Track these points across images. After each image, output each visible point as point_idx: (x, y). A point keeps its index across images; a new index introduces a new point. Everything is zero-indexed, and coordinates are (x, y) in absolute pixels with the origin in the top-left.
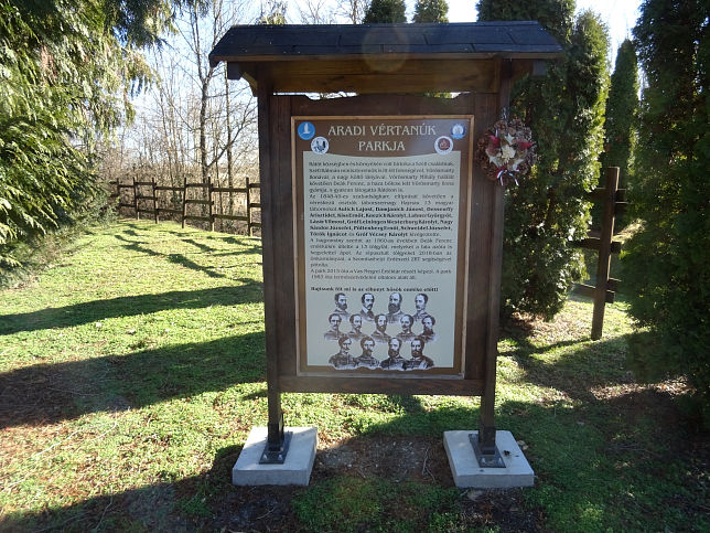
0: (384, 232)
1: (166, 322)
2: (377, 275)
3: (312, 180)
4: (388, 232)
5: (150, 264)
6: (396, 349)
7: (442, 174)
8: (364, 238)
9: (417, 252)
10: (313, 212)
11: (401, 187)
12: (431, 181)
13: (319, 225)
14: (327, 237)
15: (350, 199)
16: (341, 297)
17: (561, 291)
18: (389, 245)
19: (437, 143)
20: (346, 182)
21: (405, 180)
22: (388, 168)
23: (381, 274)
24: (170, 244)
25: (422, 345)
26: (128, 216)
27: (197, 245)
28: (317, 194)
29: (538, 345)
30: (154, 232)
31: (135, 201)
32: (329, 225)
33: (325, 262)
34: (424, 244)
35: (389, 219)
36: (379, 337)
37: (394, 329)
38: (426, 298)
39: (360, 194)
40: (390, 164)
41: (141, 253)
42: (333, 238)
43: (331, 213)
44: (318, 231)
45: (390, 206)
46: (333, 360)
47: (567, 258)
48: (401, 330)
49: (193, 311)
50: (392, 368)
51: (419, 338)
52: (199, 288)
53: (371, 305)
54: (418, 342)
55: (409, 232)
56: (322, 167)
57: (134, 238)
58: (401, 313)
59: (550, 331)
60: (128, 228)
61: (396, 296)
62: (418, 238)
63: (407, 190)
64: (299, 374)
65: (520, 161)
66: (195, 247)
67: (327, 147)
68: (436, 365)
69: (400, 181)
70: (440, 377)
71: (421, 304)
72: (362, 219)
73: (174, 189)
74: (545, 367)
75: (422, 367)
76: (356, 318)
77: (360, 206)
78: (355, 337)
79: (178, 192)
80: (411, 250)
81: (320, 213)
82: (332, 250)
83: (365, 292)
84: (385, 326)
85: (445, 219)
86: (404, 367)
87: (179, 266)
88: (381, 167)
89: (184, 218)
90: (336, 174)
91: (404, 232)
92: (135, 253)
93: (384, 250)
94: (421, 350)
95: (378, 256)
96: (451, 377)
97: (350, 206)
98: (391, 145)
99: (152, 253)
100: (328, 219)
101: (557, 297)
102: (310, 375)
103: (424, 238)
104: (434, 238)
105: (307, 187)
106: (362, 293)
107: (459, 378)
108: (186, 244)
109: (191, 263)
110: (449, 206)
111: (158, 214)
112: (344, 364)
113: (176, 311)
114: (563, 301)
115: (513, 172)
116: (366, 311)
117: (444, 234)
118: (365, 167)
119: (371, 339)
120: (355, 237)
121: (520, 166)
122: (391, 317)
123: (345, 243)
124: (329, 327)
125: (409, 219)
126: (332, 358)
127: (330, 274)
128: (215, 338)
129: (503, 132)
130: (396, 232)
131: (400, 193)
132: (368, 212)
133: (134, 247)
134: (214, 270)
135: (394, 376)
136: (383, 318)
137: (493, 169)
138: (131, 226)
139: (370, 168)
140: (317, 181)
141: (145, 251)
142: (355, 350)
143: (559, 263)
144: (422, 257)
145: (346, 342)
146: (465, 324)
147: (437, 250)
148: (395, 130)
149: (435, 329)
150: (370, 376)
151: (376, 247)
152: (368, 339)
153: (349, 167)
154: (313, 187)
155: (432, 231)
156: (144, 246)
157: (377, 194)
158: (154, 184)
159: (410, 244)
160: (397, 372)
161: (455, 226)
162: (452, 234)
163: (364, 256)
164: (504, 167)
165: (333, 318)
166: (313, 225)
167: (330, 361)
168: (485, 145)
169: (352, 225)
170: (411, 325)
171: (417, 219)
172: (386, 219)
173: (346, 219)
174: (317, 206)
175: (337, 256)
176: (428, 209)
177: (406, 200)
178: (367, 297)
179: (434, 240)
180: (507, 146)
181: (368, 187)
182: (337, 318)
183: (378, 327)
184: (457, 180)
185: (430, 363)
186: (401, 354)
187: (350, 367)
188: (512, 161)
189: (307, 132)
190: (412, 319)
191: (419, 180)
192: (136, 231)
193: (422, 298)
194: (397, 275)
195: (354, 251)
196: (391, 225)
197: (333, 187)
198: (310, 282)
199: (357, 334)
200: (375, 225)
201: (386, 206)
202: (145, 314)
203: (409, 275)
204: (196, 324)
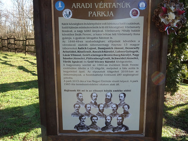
0: (102, 60)
1: (10, 96)
2: (99, 83)
3: (63, 33)
4: (104, 60)
5: (10, 70)
6: (109, 121)
7: (133, 29)
8: (92, 64)
9: (120, 71)
10: (65, 50)
11: (112, 36)
12: (127, 33)
13: (68, 57)
14: (72, 63)
15: (84, 43)
16: (80, 95)
17: (178, 82)
18: (105, 67)
19: (131, 12)
20: (82, 33)
21: (114, 33)
22: (105, 26)
23: (101, 83)
24: (19, 62)
25: (123, 119)
26: (6, 51)
27: (30, 62)
28: (67, 40)
29: (169, 106)
30: (14, 57)
31: (8, 45)
32: (73, 57)
33: (71, 76)
34: (124, 67)
35: (105, 53)
36: (100, 115)
37: (108, 111)
38: (125, 95)
39: (89, 40)
40: (106, 24)
41: (7, 66)
42: (76, 64)
43: (74, 50)
44: (67, 60)
45: (106, 47)
46: (76, 127)
47: (180, 68)
48: (112, 112)
49: (22, 91)
50: (107, 131)
51: (121, 116)
52: (28, 80)
53: (96, 99)
54: (120, 118)
55: (116, 60)
56: (69, 26)
57: (6, 60)
58: (112, 103)
59: (173, 99)
60: (4, 55)
61: (109, 94)
62: (121, 64)
63: (115, 38)
64: (59, 134)
65: (178, 21)
66: (29, 63)
67: (71, 14)
68: (130, 129)
69: (111, 33)
70: (132, 135)
71: (122, 98)
72: (91, 54)
73: (23, 40)
74: (174, 117)
75: (123, 130)
76: (88, 106)
77: (89, 47)
78: (88, 115)
79: (24, 42)
80: (117, 70)
81: (68, 50)
82: (75, 70)
83: (92, 92)
84: (103, 110)
85: (135, 53)
86: (113, 130)
87: (21, 71)
88: (101, 26)
89: (26, 51)
90: (76, 30)
91: (113, 60)
92: (4, 65)
93: (103, 70)
94: (122, 122)
95: (99, 73)
96: (138, 135)
97: (84, 47)
98: (106, 13)
99: (11, 65)
100: (72, 53)
101: (176, 85)
102: (64, 134)
103: (124, 63)
104: (129, 64)
105: (61, 37)
106: (91, 93)
107: (142, 136)
108: (25, 62)
109: (27, 69)
110: (137, 46)
111: (17, 50)
112: (82, 129)
113: (15, 91)
114: (179, 87)
115: (174, 28)
116: (93, 102)
117: (134, 62)
118: (92, 26)
119: (96, 116)
120: (87, 63)
121: (177, 24)
122: (106, 105)
123: (82, 67)
124: (74, 110)
125: (116, 54)
126: (76, 126)
127: (74, 83)
128: (30, 104)
129: (168, 5)
130: (109, 60)
131: (111, 40)
132: (93, 50)
133: (5, 63)
134: (35, 72)
135: (108, 135)
136: (102, 106)
137: (163, 26)
138: (6, 55)
139: (95, 26)
140: (66, 33)
141: (9, 65)
142: (88, 122)
143: (177, 70)
144: (123, 73)
145: (83, 118)
146: (145, 109)
147: (131, 70)
148: (108, 5)
149: (129, 111)
150: (96, 135)
151: (98, 68)
152: (94, 116)
153: (83, 26)
154: (64, 37)
155: (128, 60)
156: (9, 63)
157: (98, 40)
158: (14, 39)
159: (116, 67)
160: (110, 133)
161: (140, 57)
162: (139, 62)
163: (92, 73)
164: (169, 25)
165: (76, 106)
166: (65, 57)
167: (75, 128)
168: (158, 13)
169: (86, 57)
170: (116, 110)
171: (120, 53)
172: (103, 53)
173: (82, 54)
174: (67, 47)
175: (78, 73)
176: (126, 48)
177: (114, 43)
178: (94, 95)
179: (129, 65)
180: (171, 13)
181: (93, 36)
182: (78, 106)
183: (100, 110)
184: (141, 33)
185: (127, 128)
186: (112, 124)
187: (85, 131)
188: (173, 21)
189: (60, 6)
190: (117, 106)
191: (121, 32)
192: (7, 57)
193: (122, 95)
194: (109, 83)
195: (86, 71)
196: (106, 57)
197: (75, 37)
198: (63, 87)
199: (88, 114)
200: (97, 57)
201: (104, 47)
202: (2, 92)
203: (116, 83)
204: (23, 97)
